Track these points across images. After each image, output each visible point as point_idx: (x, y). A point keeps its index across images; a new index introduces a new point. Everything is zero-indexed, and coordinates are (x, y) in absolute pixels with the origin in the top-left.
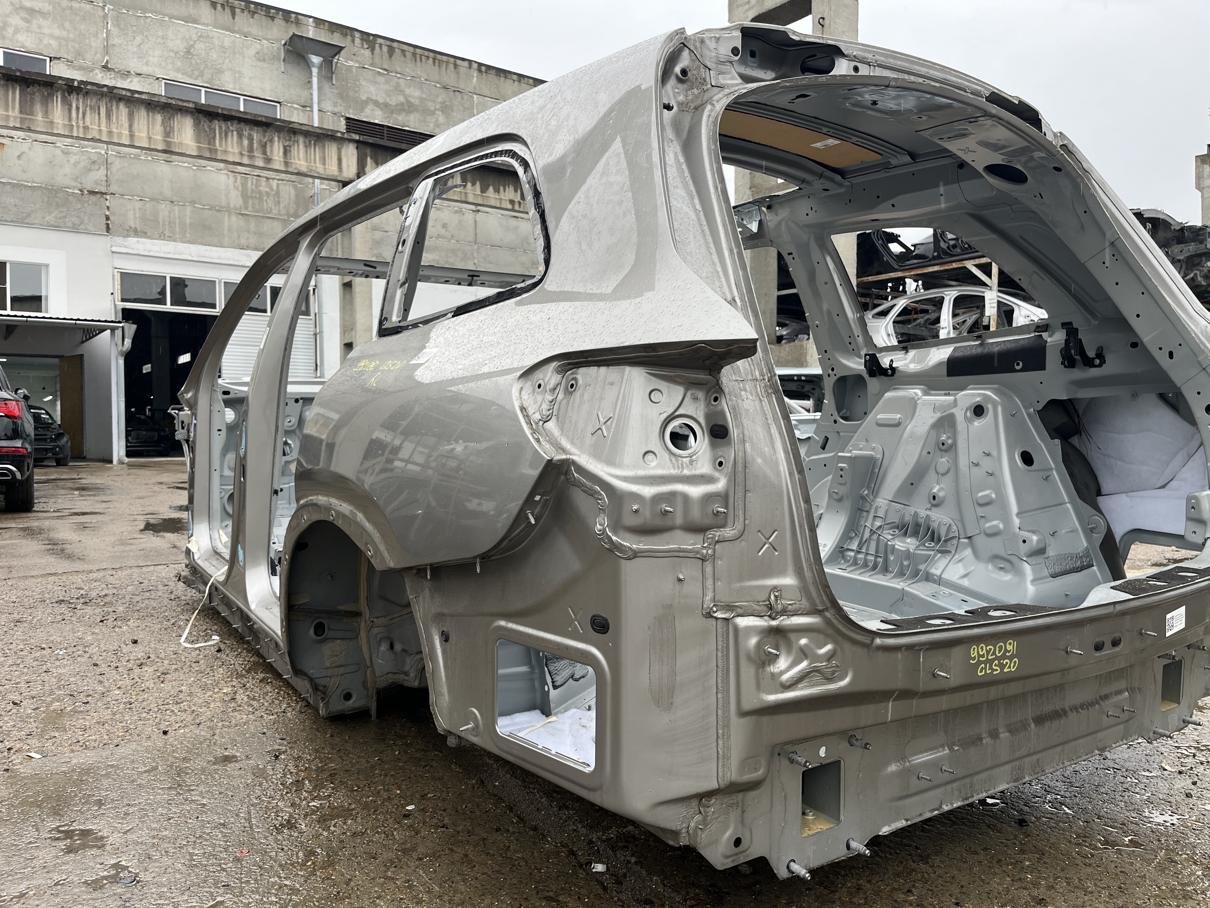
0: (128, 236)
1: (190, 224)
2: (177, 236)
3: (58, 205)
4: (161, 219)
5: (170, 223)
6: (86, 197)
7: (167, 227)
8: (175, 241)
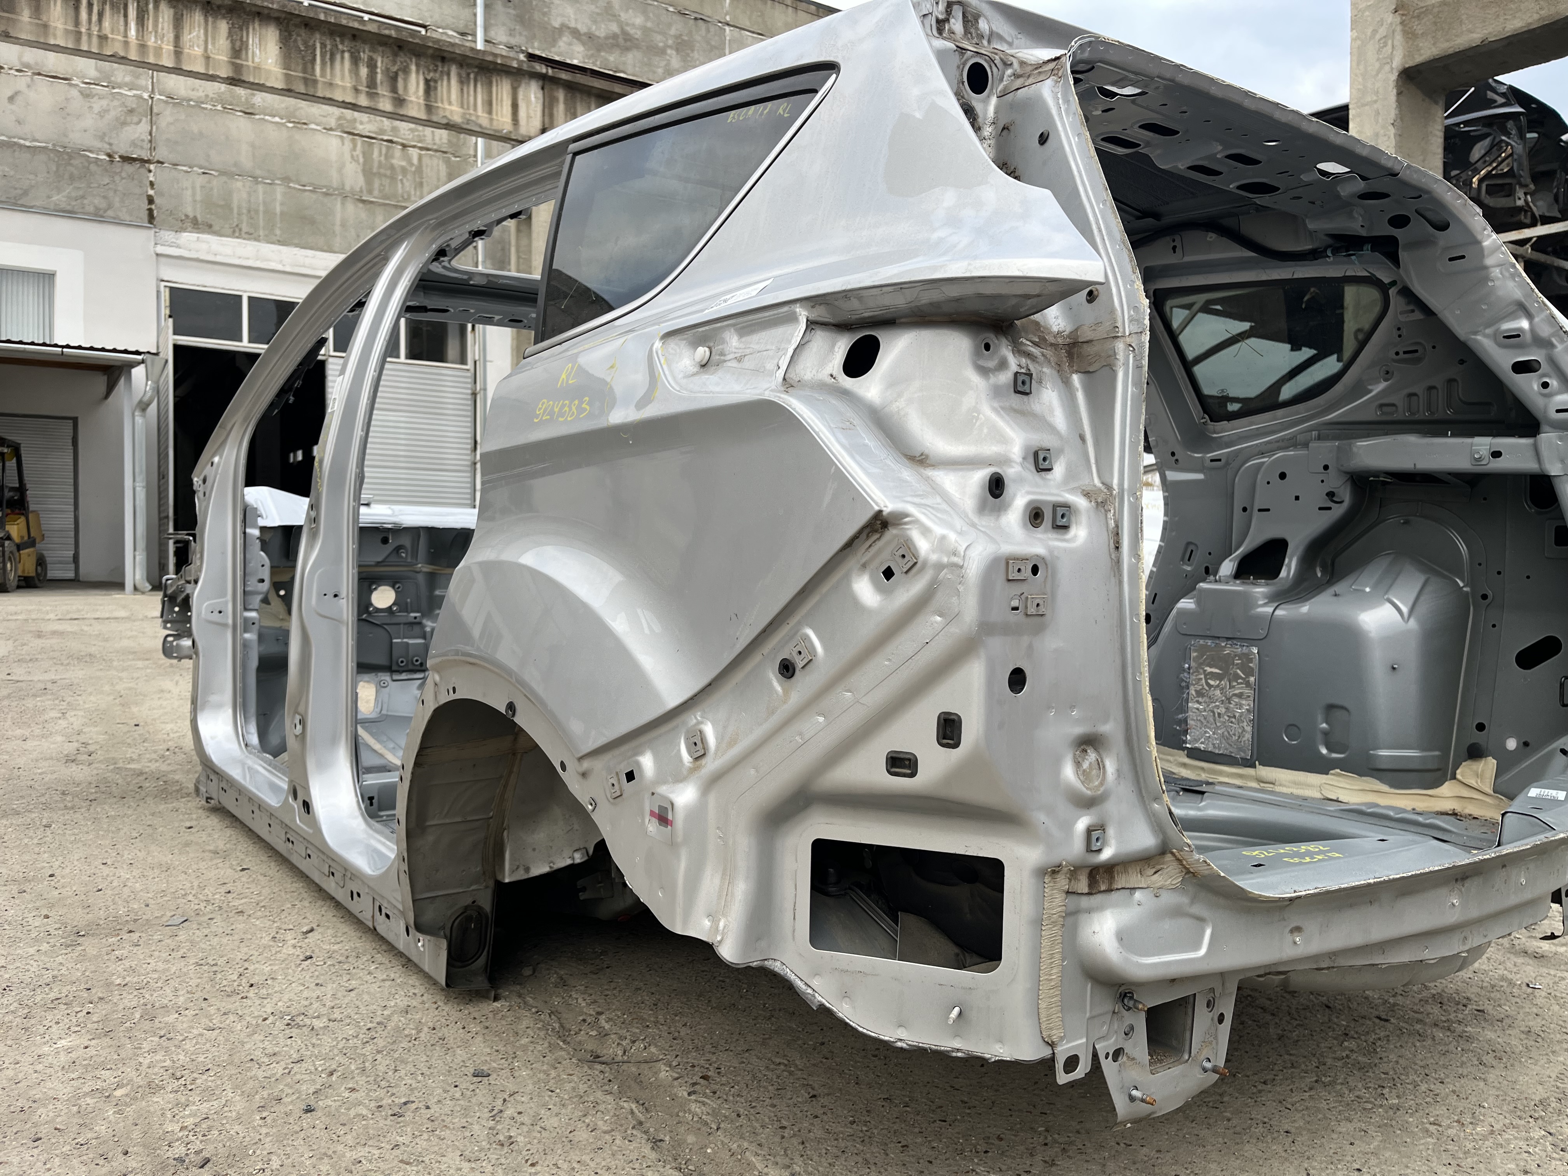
0: (183, 230)
1: (282, 213)
2: (261, 233)
3: (72, 178)
4: (235, 205)
5: (249, 211)
6: (118, 165)
7: (244, 218)
8: (257, 239)
